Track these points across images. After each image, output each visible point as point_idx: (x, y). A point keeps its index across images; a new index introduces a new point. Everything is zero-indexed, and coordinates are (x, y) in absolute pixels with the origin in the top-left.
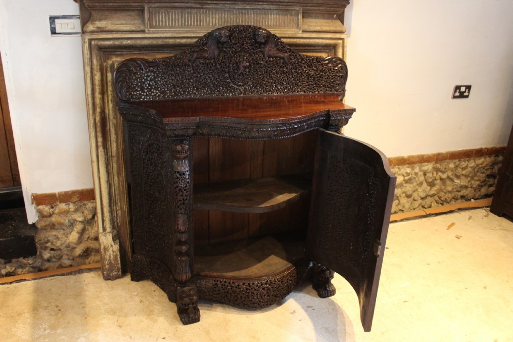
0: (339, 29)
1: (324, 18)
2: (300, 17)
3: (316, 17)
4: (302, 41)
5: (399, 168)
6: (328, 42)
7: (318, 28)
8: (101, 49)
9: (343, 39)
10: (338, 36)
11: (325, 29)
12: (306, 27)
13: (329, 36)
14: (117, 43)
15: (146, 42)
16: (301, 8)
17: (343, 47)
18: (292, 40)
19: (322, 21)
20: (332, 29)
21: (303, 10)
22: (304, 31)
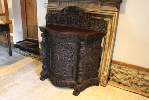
0: (114, 10)
1: (110, 6)
2: (100, 5)
3: (107, 6)
4: (99, 13)
5: (147, 73)
6: (109, 14)
7: (106, 9)
8: (50, 11)
9: (115, 14)
10: (113, 12)
11: (109, 10)
12: (101, 9)
13: (110, 12)
14: (52, 9)
15: (58, 10)
16: (100, 2)
17: (115, 17)
18: (96, 13)
19: (109, 7)
20: (112, 10)
21: (101, 3)
22: (100, 10)
